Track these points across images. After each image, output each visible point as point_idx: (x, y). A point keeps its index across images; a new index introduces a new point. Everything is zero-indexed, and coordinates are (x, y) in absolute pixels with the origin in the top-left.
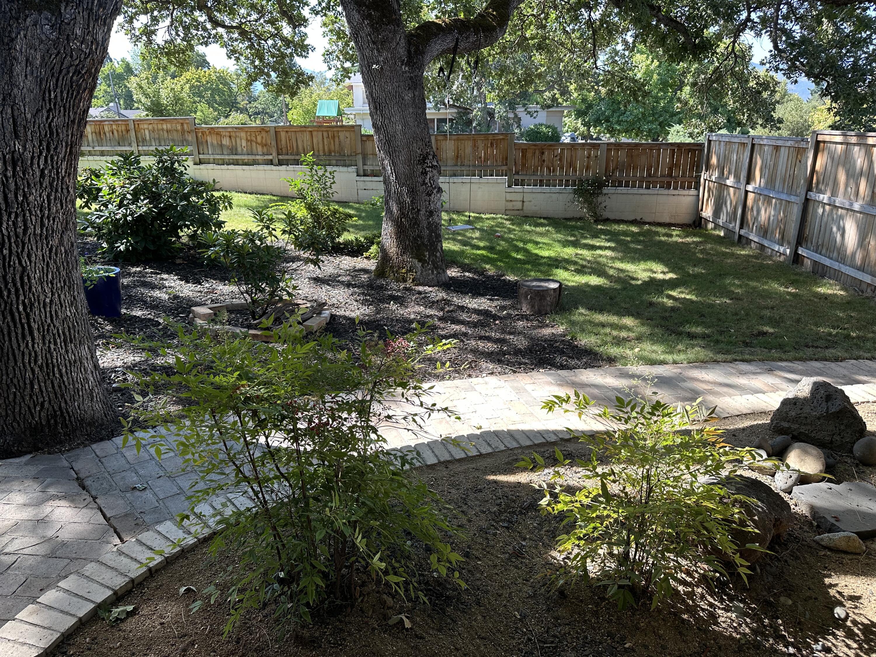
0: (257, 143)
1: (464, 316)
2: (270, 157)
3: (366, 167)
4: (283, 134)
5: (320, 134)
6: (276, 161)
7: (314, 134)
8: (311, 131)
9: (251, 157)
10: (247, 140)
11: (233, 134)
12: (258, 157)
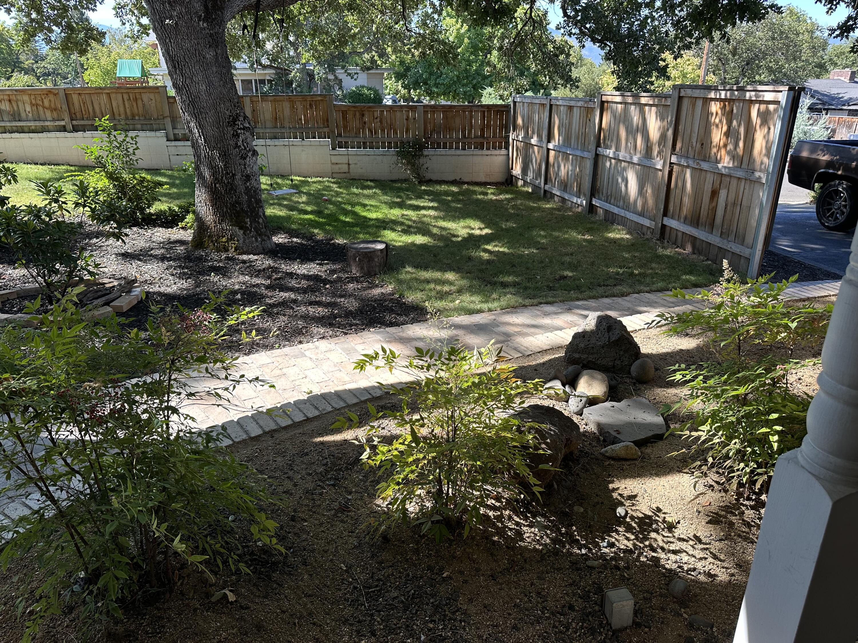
0: (44, 107)
1: (293, 283)
2: (63, 123)
3: (176, 131)
4: (75, 97)
5: (120, 96)
6: (70, 127)
7: (113, 96)
8: (108, 94)
9: (38, 124)
10: (32, 105)
11: (13, 98)
12: (47, 123)
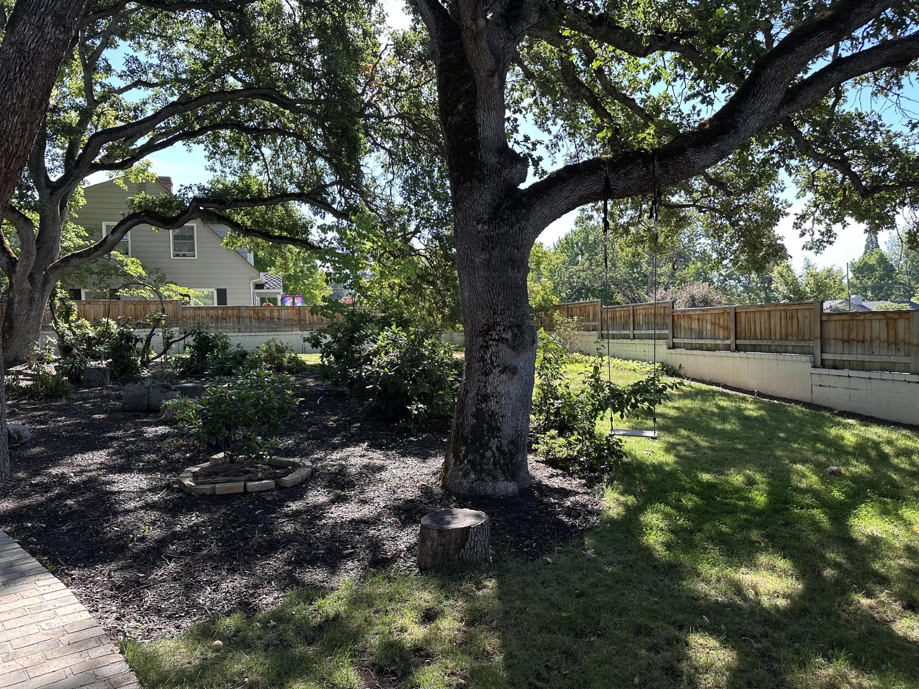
0: (719, 326)
2: (728, 342)
3: (825, 356)
4: (743, 315)
5: (778, 314)
6: (733, 347)
7: (772, 314)
8: (769, 311)
9: (712, 342)
10: (712, 323)
11: (701, 317)
12: (719, 342)
